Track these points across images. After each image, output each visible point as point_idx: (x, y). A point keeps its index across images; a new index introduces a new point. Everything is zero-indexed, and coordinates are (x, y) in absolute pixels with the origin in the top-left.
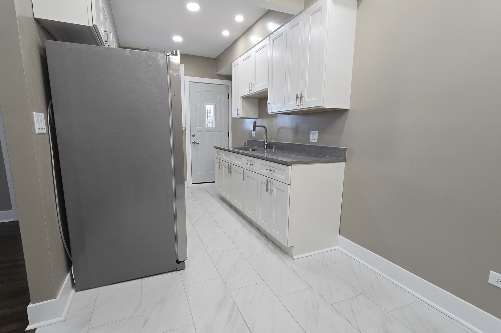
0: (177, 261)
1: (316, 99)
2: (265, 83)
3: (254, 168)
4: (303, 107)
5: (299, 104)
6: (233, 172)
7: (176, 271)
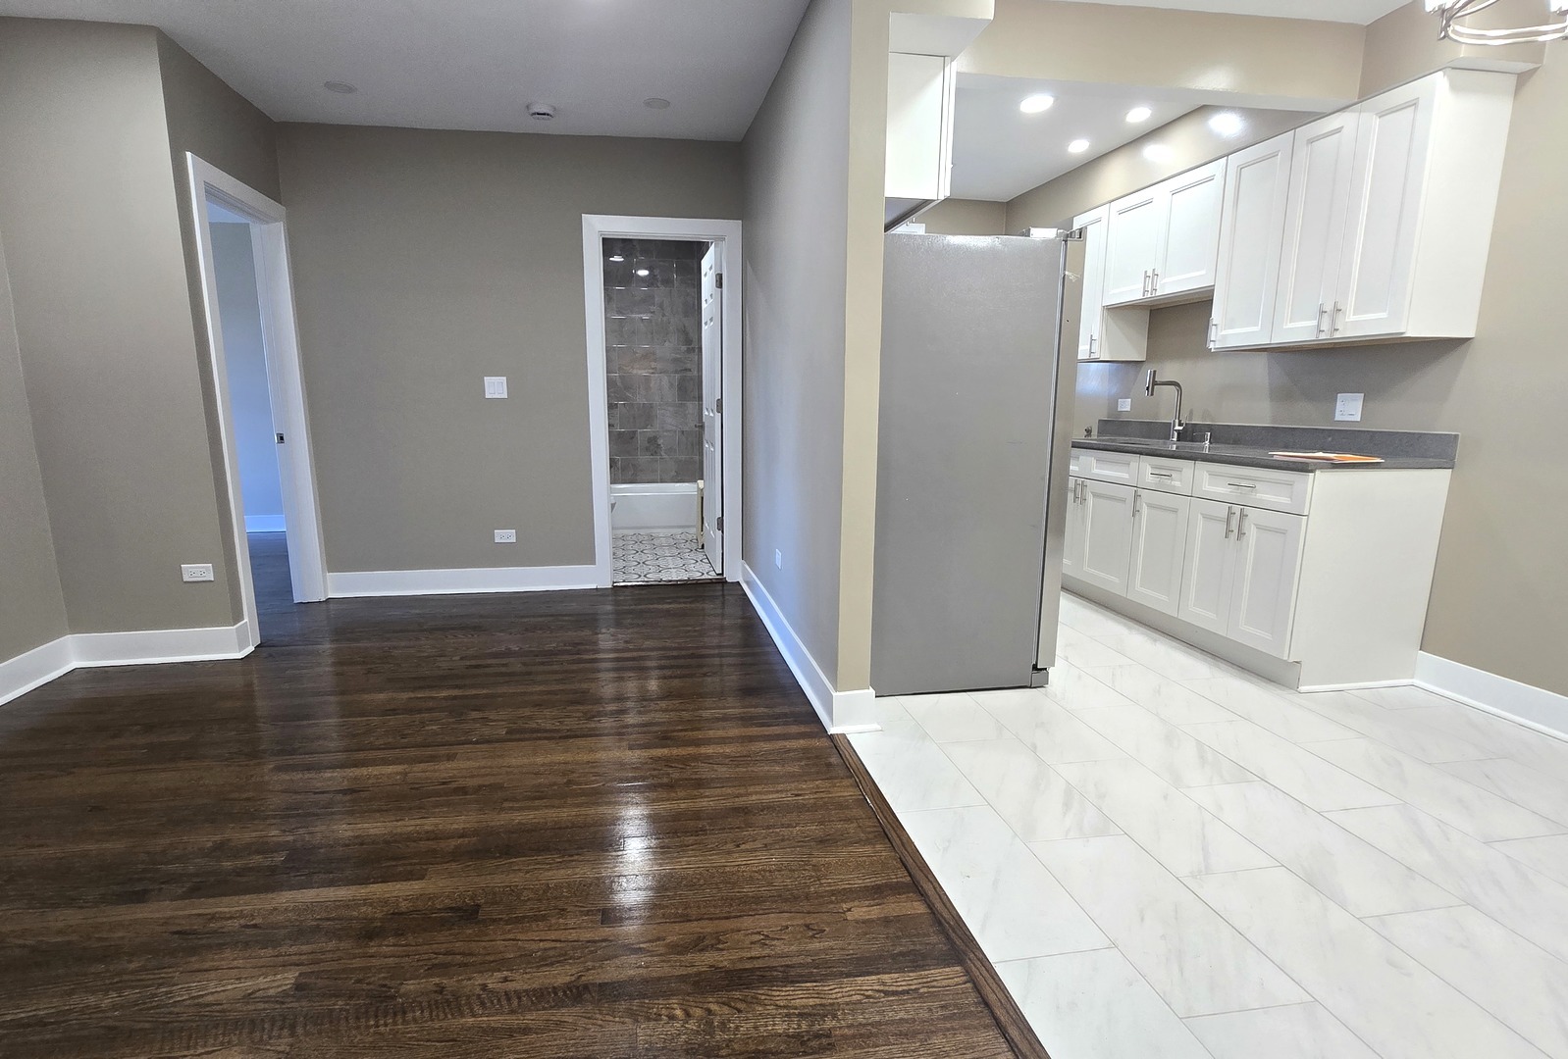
0: (1035, 667)
1: (1383, 315)
2: (1203, 272)
3: (1177, 484)
4: (1337, 335)
5: (1325, 326)
6: (1090, 500)
7: (1030, 687)
